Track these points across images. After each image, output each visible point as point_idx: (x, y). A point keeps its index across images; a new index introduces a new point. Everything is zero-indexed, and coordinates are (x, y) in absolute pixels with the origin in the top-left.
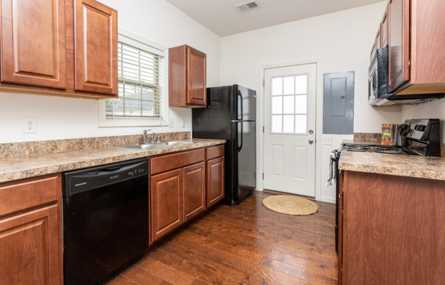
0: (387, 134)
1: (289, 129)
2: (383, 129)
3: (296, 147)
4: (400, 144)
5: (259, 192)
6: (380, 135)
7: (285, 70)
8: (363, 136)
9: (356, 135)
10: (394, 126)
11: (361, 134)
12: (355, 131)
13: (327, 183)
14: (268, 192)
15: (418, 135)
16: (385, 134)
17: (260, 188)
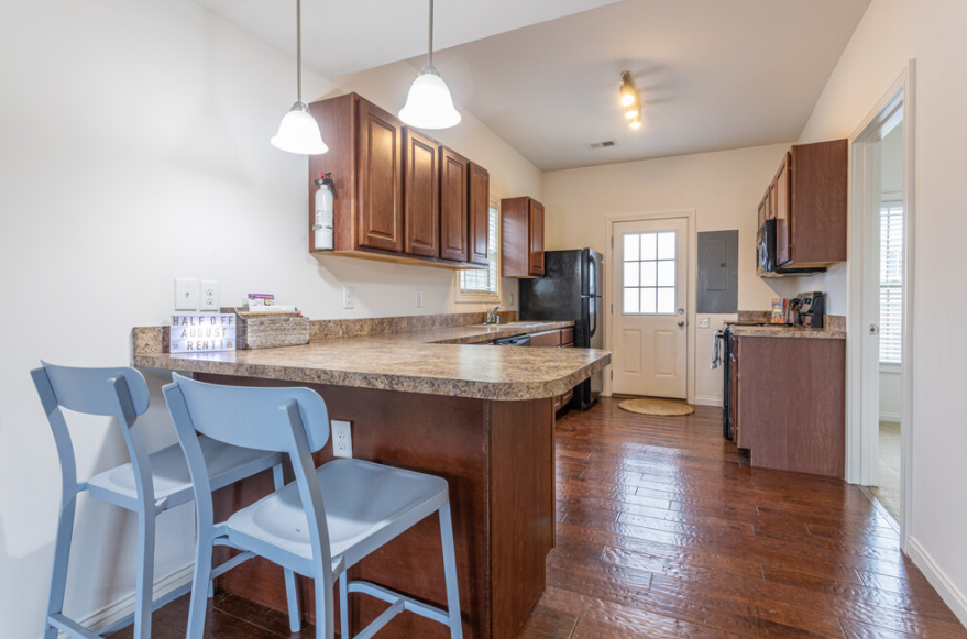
0: (778, 310)
1: (648, 308)
2: (774, 304)
3: (660, 333)
4: (792, 320)
5: (605, 397)
6: (770, 313)
7: (643, 224)
8: (750, 314)
9: (741, 314)
10: (785, 301)
11: (747, 312)
12: (740, 309)
13: (711, 365)
14: (618, 397)
15: (806, 308)
16: (775, 310)
17: (607, 392)
